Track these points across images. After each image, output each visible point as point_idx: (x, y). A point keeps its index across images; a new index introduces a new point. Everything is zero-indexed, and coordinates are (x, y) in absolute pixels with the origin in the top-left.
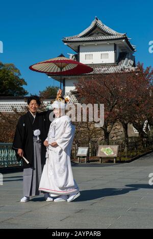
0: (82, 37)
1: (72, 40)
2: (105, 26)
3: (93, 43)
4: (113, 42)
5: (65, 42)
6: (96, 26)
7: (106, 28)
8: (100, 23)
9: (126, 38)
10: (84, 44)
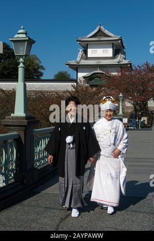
0: (89, 37)
1: (83, 40)
2: (106, 31)
3: (98, 42)
4: (112, 42)
5: (78, 41)
6: (100, 30)
7: (106, 32)
8: (102, 28)
9: (121, 40)
10: (92, 43)
